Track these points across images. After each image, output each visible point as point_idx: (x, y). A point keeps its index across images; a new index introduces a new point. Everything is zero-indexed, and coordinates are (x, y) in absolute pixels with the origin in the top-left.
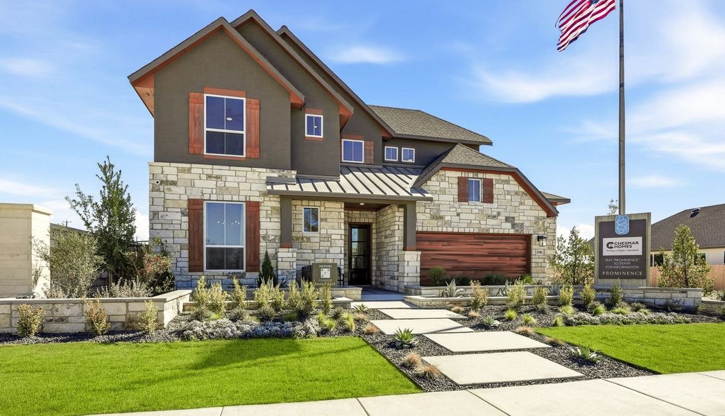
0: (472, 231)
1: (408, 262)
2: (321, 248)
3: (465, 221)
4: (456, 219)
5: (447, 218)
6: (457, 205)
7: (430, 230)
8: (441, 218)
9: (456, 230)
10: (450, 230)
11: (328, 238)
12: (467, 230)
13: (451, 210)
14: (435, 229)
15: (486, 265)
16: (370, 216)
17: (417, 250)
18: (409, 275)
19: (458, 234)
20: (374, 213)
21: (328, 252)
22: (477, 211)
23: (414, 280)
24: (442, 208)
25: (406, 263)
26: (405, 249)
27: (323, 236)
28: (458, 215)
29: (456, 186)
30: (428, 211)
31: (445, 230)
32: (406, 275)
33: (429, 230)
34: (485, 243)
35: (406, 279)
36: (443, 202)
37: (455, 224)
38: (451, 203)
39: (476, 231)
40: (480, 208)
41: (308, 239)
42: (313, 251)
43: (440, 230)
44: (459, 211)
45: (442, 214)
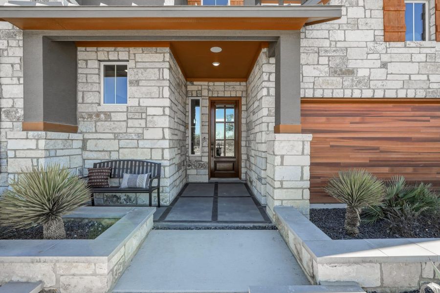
0: (411, 95)
1: (282, 157)
2: (129, 130)
3: (398, 77)
4: (380, 73)
5: (362, 73)
6: (381, 47)
7: (328, 94)
8: (351, 72)
9: (379, 94)
10: (367, 94)
11: (141, 112)
12: (402, 94)
13: (370, 57)
14: (338, 94)
15: (432, 156)
16: (238, 88)
17: (304, 131)
18: (285, 185)
19: (385, 101)
20: (244, 84)
21: (140, 137)
22: (422, 58)
23: (298, 194)
24: (351, 53)
25: (278, 160)
26: (277, 130)
27: (132, 110)
28: (384, 65)
29: (379, 14)
30: (324, 60)
31: (357, 94)
32: (277, 185)
33: (326, 96)
34: (433, 117)
35: (278, 194)
36: (352, 45)
37: (379, 84)
38: (371, 45)
39: (421, 94)
40: (428, 51)
41: (108, 115)
42: (117, 136)
43: (348, 94)
44: (385, 58)
45: (351, 65)
